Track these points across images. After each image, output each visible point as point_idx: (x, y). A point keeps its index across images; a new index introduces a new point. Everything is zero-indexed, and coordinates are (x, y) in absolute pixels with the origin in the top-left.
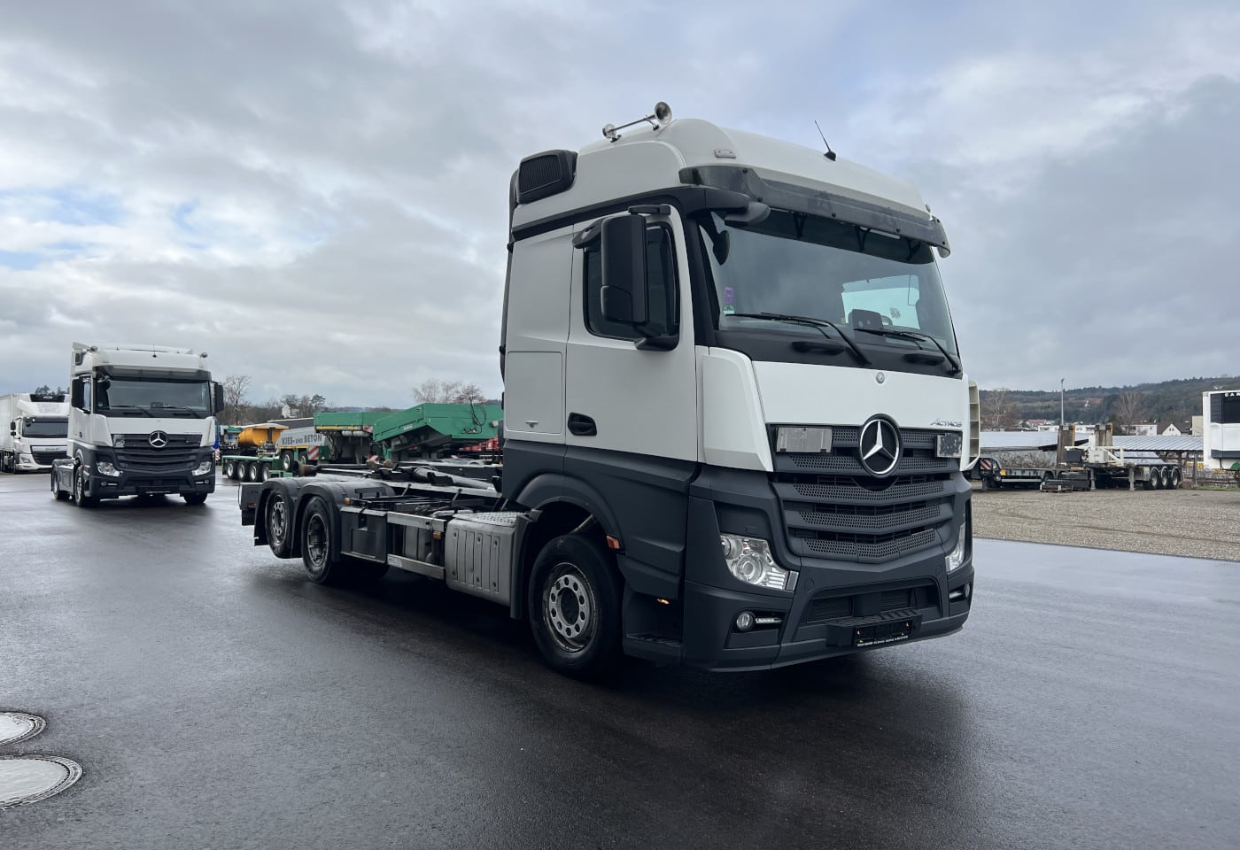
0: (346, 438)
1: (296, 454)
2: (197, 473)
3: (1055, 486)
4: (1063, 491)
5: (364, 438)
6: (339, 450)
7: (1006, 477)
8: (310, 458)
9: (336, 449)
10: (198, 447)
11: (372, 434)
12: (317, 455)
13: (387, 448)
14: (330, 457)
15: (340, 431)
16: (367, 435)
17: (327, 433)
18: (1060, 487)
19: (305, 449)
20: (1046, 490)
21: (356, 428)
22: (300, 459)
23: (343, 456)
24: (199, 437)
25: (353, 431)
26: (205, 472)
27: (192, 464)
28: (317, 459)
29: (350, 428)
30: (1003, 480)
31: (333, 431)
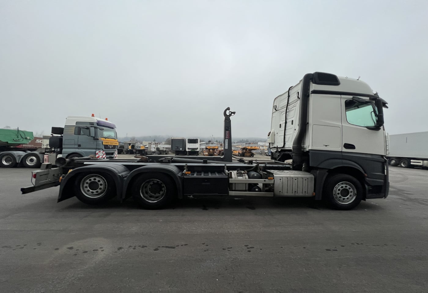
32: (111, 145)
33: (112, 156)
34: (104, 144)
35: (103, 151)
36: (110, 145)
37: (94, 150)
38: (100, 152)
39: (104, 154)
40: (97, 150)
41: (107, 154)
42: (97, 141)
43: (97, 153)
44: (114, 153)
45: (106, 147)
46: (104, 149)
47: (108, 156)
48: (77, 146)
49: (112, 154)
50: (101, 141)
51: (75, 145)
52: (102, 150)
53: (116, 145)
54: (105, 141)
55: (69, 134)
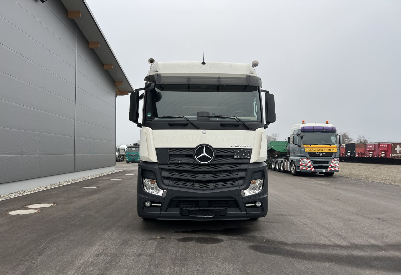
32: (322, 152)
34: (306, 151)
35: (308, 158)
36: (319, 152)
39: (309, 162)
40: (301, 157)
41: (314, 162)
42: (300, 148)
43: (300, 160)
44: (330, 162)
45: (312, 154)
46: (308, 156)
47: (317, 165)
48: (293, 154)
50: (304, 148)
52: (306, 158)
53: (333, 153)
55: (291, 143)
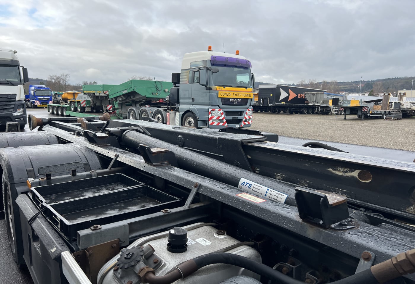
0: (97, 97)
1: (76, 104)
2: (15, 114)
3: (391, 118)
4: (394, 120)
5: (106, 97)
6: (95, 102)
7: (371, 114)
8: (82, 105)
9: (93, 101)
10: (15, 101)
11: (108, 95)
12: (85, 104)
13: (115, 102)
14: (91, 105)
15: (94, 94)
16: (106, 95)
17: (89, 94)
18: (393, 118)
19: (79, 102)
20: (386, 119)
21: (101, 92)
22: (78, 106)
23: (97, 105)
24: (15, 96)
25: (100, 93)
26: (20, 114)
27: (12, 110)
28: (85, 106)
29: (98, 92)
30: (371, 115)
31: (91, 93)
33: (239, 117)
34: (220, 96)
35: (220, 108)
37: (206, 107)
38: (213, 110)
39: (222, 114)
40: (210, 107)
41: (227, 113)
42: (211, 91)
43: (209, 111)
44: (245, 113)
45: (226, 101)
46: (221, 105)
47: (230, 118)
48: (191, 101)
49: (241, 113)
50: (216, 92)
51: (189, 98)
54: (223, 92)
55: (184, 82)
